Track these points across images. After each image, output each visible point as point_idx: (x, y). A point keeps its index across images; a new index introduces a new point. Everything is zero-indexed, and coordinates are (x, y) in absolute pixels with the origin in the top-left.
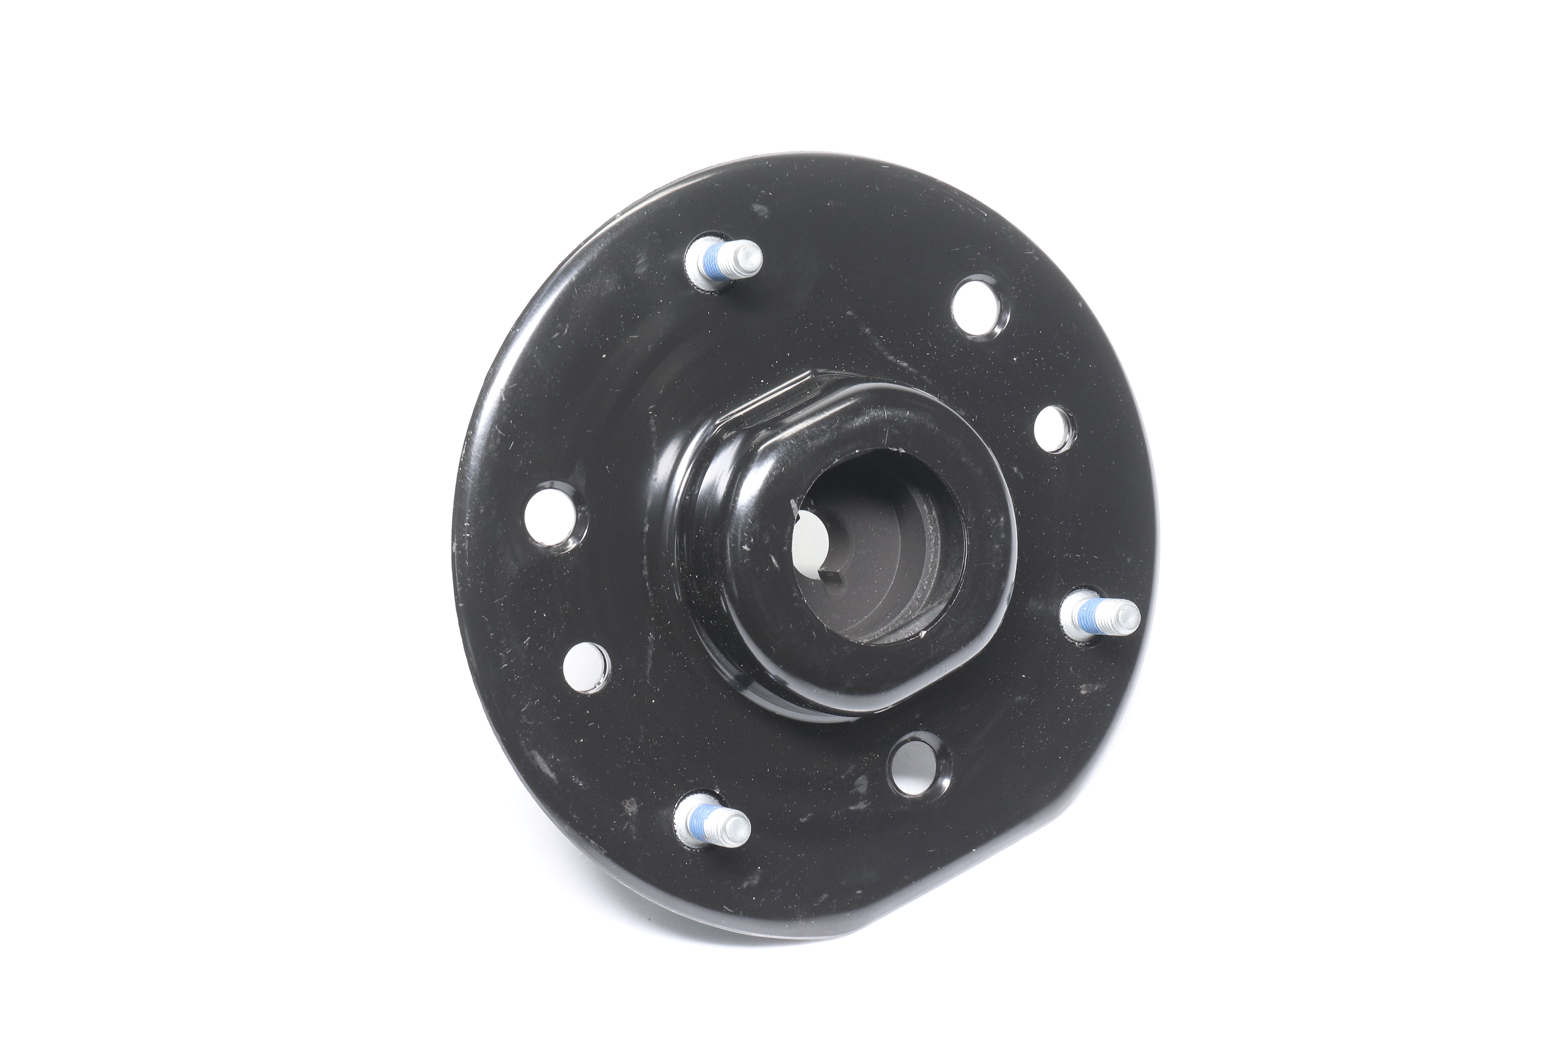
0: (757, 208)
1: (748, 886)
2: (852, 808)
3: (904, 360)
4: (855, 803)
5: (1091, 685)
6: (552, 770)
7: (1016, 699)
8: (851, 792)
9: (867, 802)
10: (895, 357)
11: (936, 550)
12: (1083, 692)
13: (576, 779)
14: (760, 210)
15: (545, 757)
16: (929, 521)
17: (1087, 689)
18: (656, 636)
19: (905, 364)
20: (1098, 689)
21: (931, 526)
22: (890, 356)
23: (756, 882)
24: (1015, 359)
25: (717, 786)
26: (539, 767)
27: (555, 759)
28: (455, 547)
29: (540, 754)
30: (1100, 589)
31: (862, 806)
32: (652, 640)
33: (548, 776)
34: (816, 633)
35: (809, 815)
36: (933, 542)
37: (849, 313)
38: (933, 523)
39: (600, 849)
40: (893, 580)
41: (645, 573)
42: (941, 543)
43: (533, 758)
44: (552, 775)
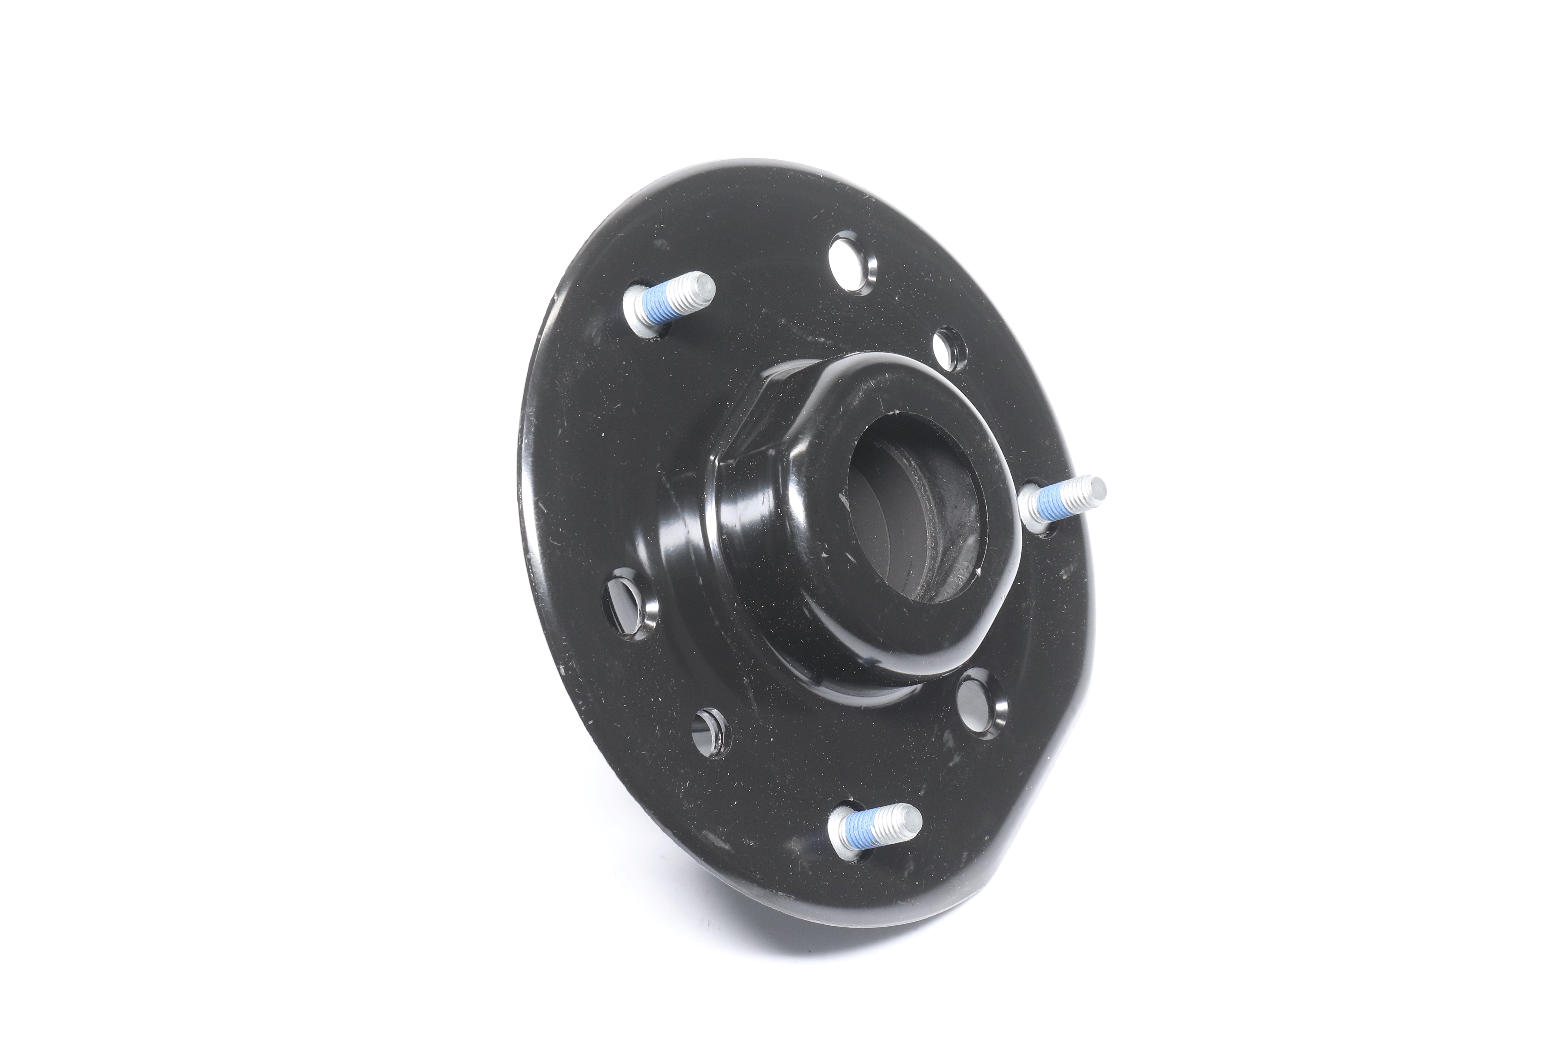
0: (659, 243)
1: (909, 873)
2: (951, 764)
3: (820, 336)
4: (951, 760)
5: (1067, 568)
6: (725, 842)
7: (1023, 607)
8: (944, 750)
9: (959, 753)
10: (813, 336)
11: (928, 497)
12: (1065, 577)
13: (746, 841)
14: (661, 244)
15: (715, 832)
16: (913, 472)
17: (1066, 573)
18: (748, 677)
19: (823, 339)
20: (1073, 569)
21: (916, 476)
22: (809, 337)
23: (912, 868)
24: (897, 298)
25: (849, 794)
26: (713, 844)
27: (723, 830)
28: (563, 671)
29: (710, 831)
30: (1038, 478)
31: (957, 759)
32: (747, 682)
33: (724, 849)
34: (906, 609)
35: (924, 786)
36: (923, 490)
37: (764, 310)
38: (916, 473)
39: (788, 897)
40: (889, 543)
41: (717, 623)
42: (930, 488)
43: (706, 838)
44: (727, 847)
